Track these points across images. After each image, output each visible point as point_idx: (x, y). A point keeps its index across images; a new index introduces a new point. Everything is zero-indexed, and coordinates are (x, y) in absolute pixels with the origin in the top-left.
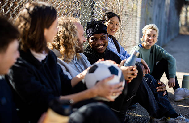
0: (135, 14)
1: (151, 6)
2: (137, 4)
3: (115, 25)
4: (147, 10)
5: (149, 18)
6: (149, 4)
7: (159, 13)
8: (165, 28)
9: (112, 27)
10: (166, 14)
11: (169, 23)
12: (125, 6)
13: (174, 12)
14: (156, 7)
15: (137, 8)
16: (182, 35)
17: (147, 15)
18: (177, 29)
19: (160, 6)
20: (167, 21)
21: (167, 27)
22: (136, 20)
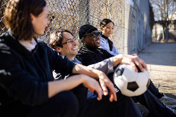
0: (123, 26)
1: (134, 22)
2: (124, 19)
3: (111, 29)
4: (131, 24)
5: (133, 30)
6: (133, 20)
7: (140, 27)
8: (144, 37)
9: (109, 31)
10: (144, 28)
11: (146, 34)
12: (116, 19)
13: (149, 28)
14: (138, 23)
15: (124, 22)
16: (154, 43)
17: (132, 27)
18: (151, 39)
19: (140, 23)
20: (145, 33)
21: (145, 37)
22: (124, 30)
